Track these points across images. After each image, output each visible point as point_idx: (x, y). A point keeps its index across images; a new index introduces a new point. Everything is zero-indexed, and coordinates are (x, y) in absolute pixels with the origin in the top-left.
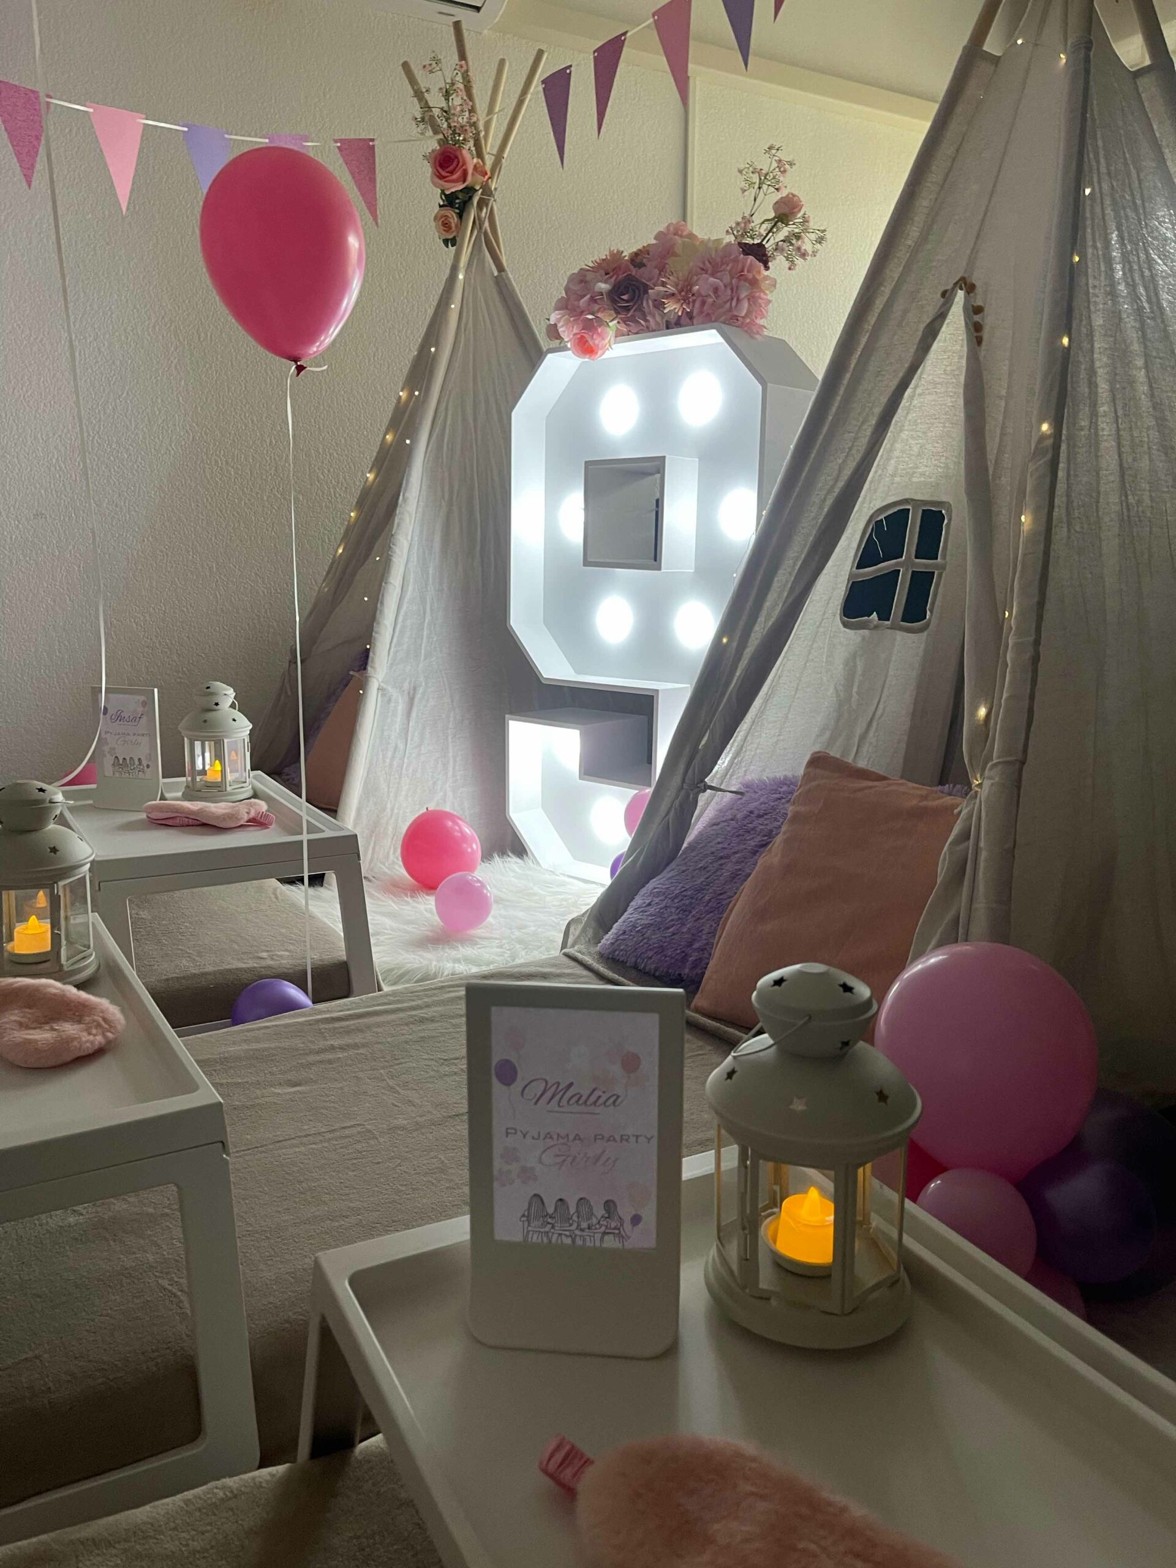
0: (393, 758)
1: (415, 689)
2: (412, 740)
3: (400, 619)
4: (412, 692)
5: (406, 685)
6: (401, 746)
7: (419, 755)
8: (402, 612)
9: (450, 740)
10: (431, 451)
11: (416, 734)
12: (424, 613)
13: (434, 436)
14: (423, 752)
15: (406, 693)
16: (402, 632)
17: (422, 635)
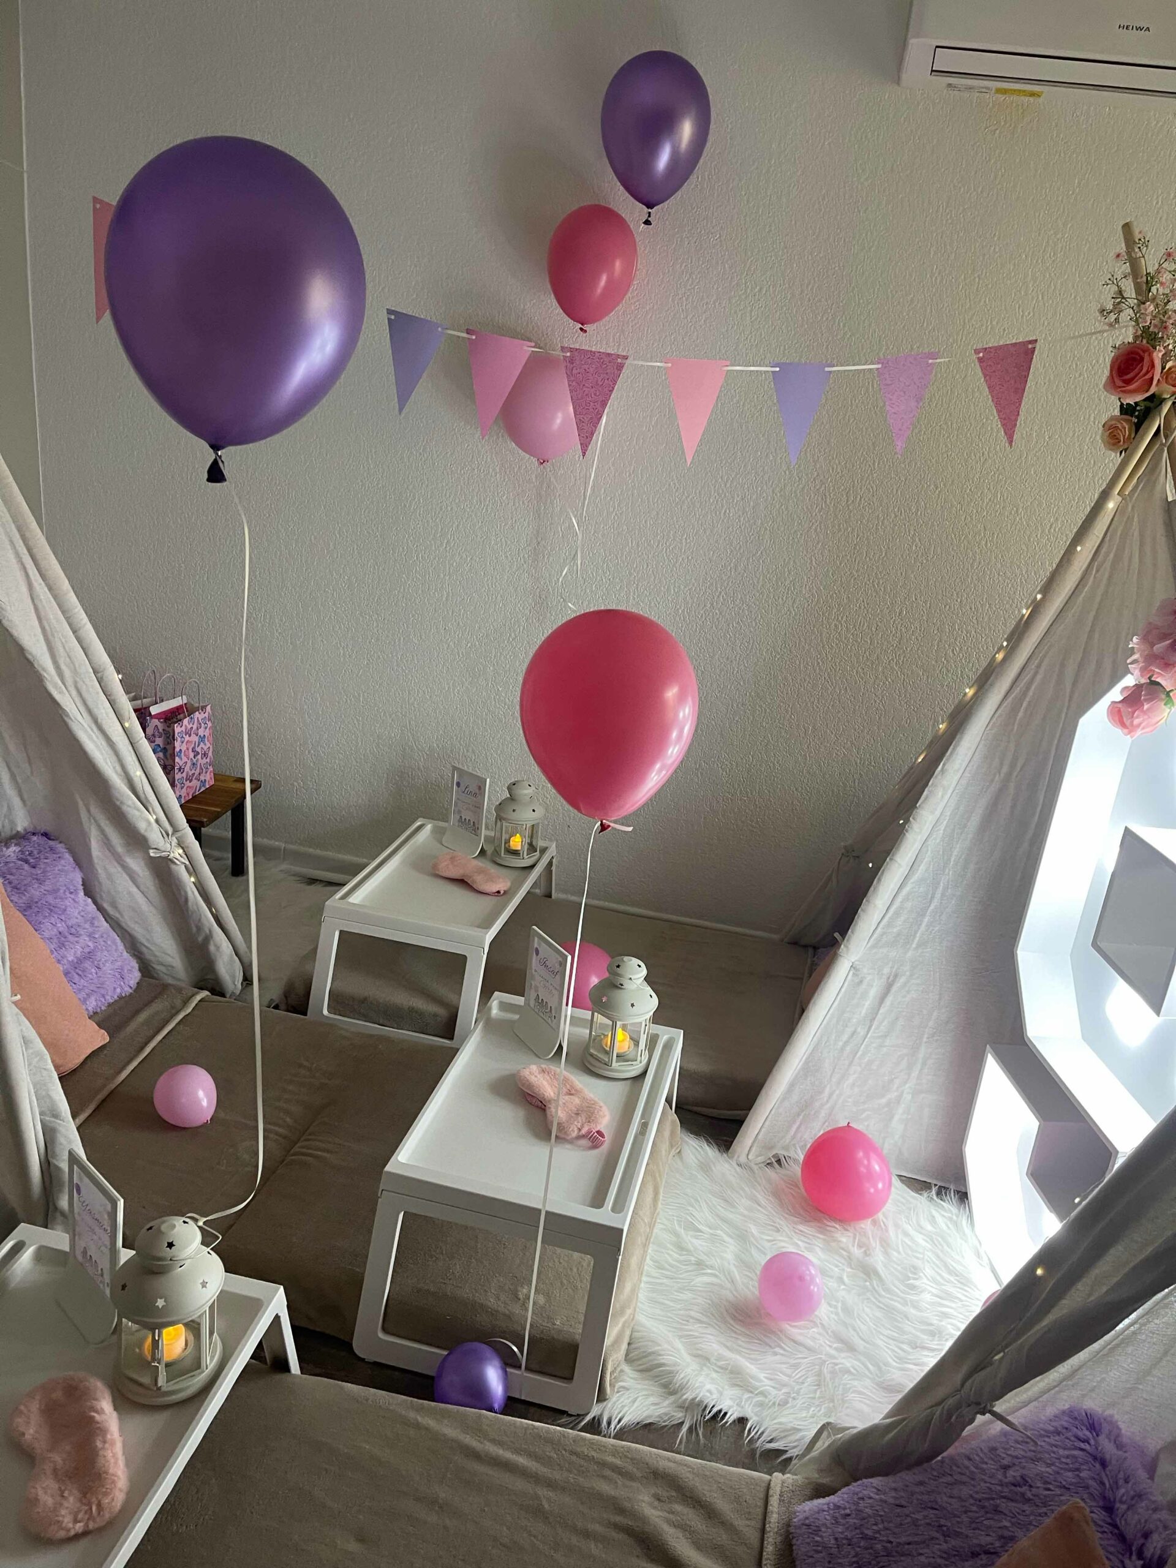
0: (846, 1043)
1: (896, 976)
2: (878, 1027)
3: (899, 899)
4: (891, 978)
5: (886, 971)
6: (861, 1031)
7: (881, 1046)
8: (905, 891)
9: (925, 1040)
10: (1000, 716)
11: (885, 1023)
12: (932, 897)
13: (1010, 699)
14: (887, 1044)
15: (885, 977)
16: (897, 914)
17: (922, 921)
